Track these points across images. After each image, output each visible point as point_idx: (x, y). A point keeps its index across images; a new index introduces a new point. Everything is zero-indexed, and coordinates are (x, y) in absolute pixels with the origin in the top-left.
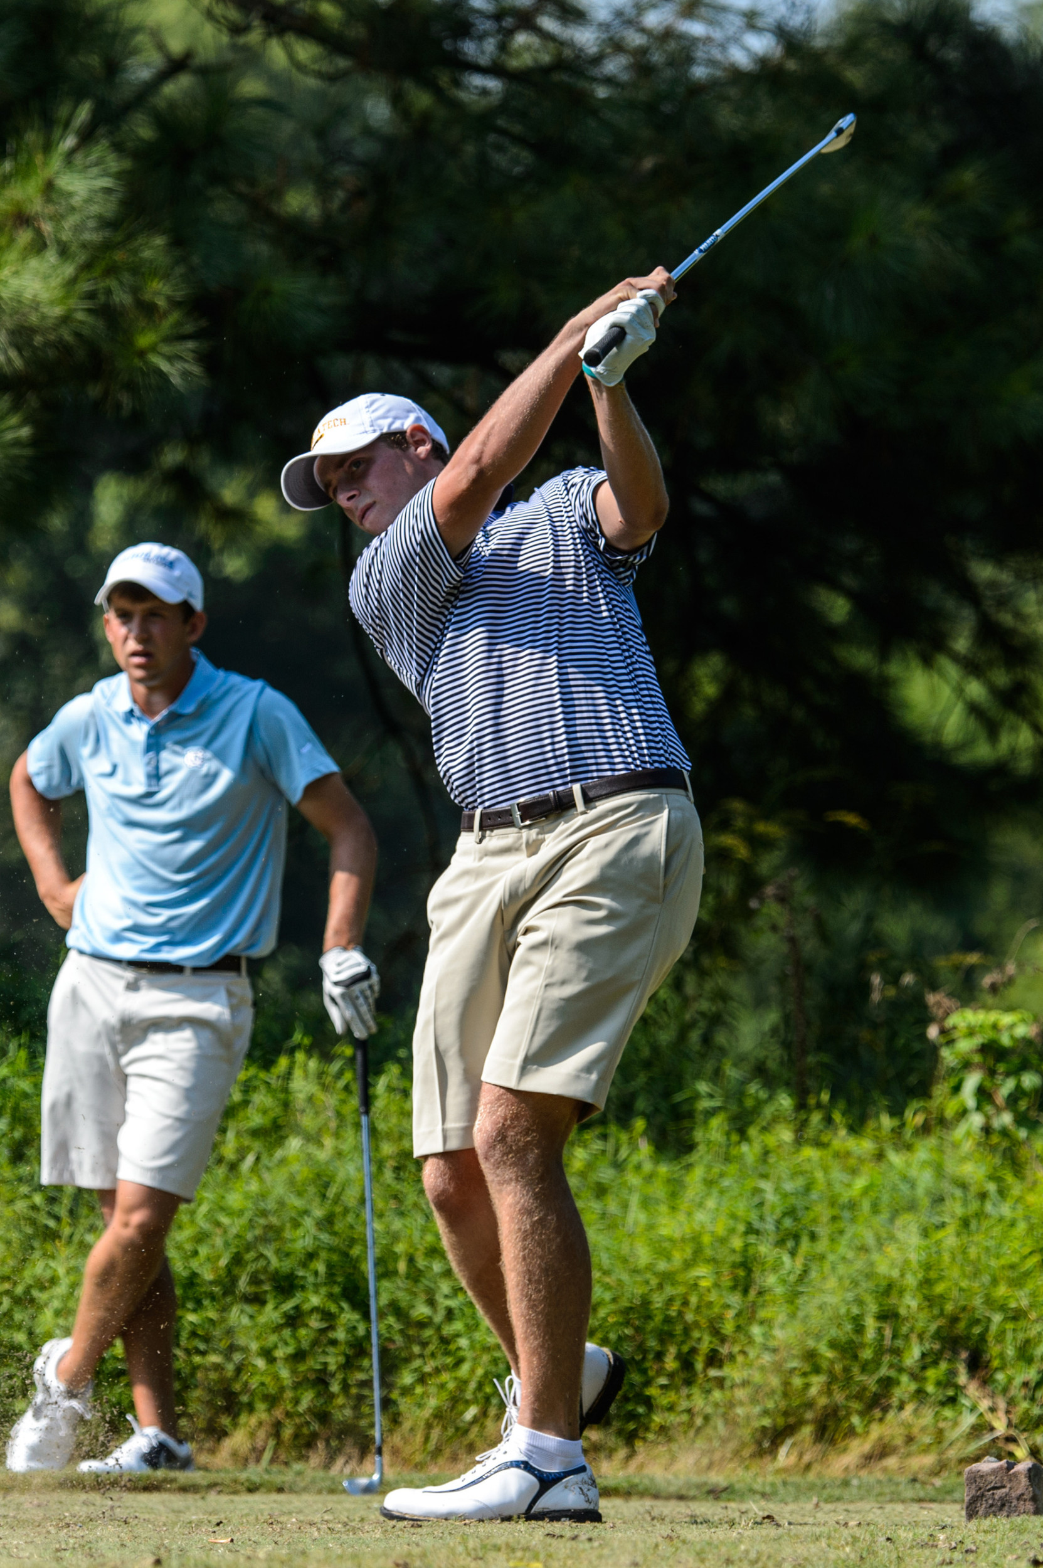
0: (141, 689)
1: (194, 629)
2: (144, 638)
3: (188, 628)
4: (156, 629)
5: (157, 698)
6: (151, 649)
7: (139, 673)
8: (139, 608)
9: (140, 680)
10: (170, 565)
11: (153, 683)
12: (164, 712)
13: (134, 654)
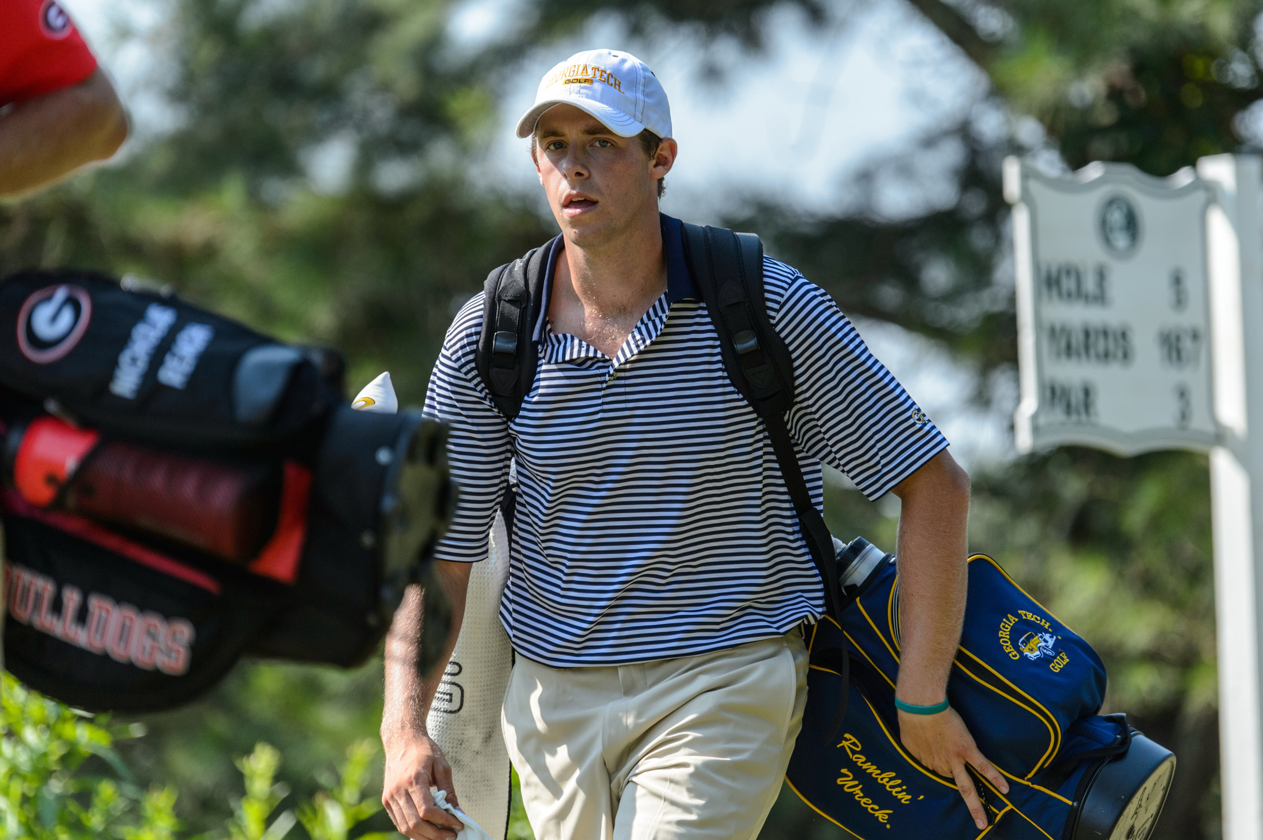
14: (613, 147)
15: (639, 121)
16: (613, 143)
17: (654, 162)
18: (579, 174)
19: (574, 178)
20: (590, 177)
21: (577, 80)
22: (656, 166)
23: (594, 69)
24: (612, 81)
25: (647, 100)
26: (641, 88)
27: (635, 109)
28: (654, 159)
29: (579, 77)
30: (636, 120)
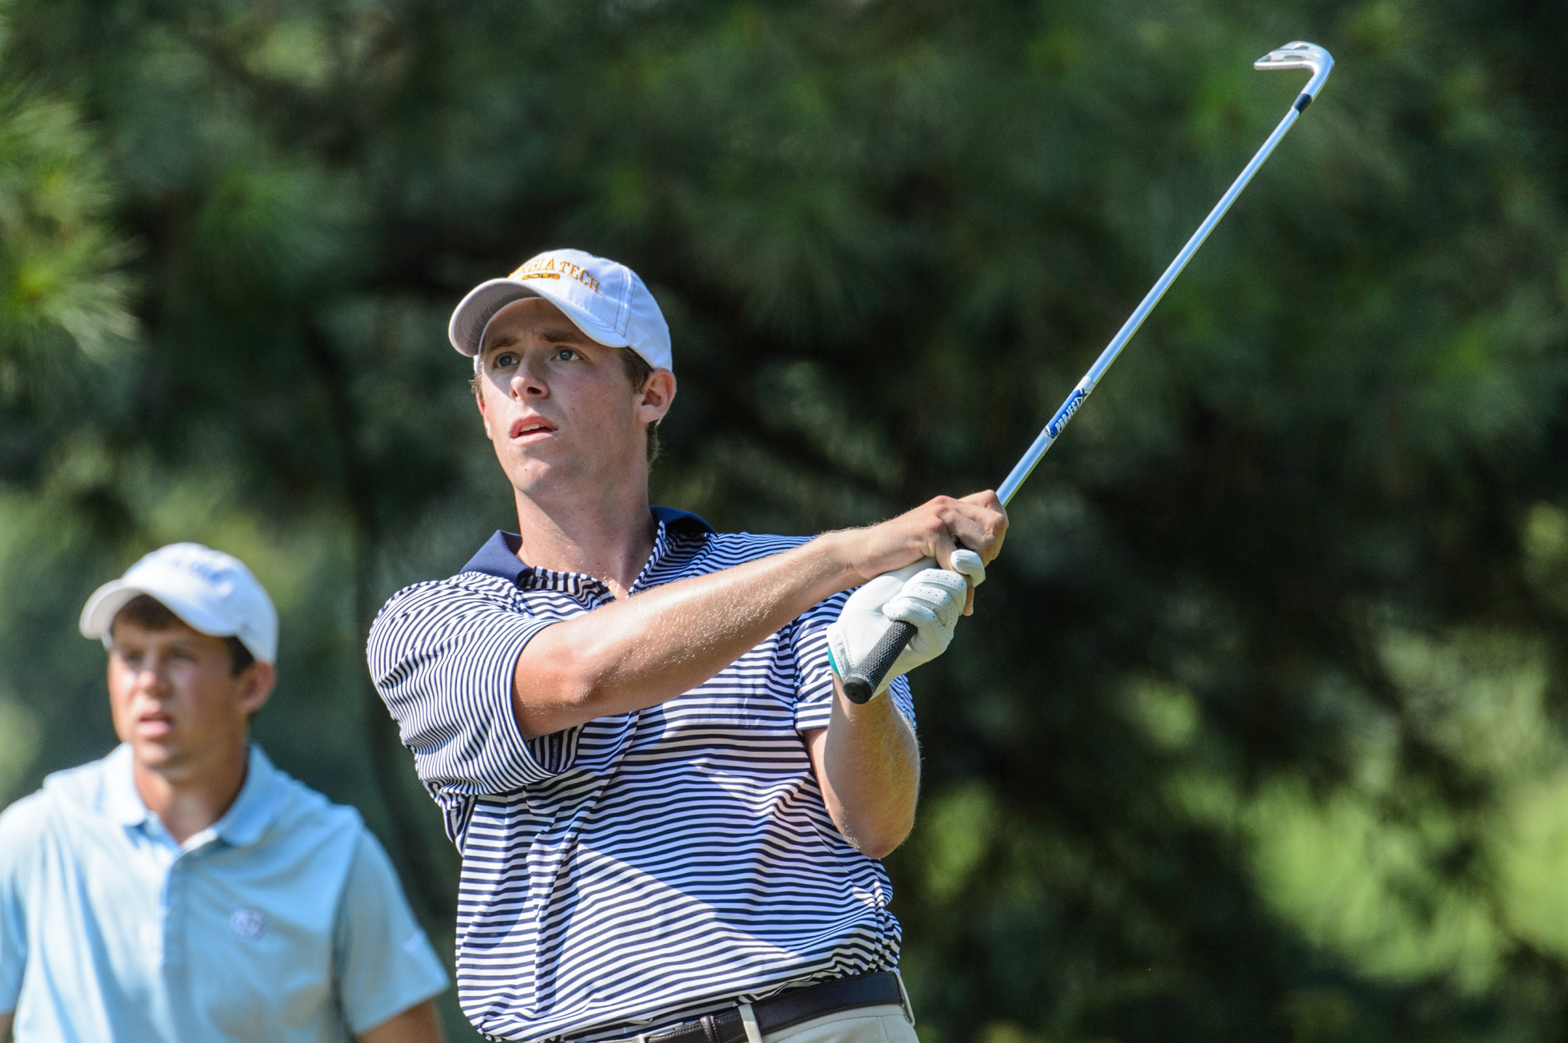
0: (160, 786)
1: (251, 689)
2: (161, 691)
3: (241, 686)
4: (182, 677)
5: (192, 805)
6: (172, 709)
7: (153, 753)
8: (153, 642)
9: (156, 767)
10: (216, 577)
11: (182, 773)
12: (208, 835)
13: (145, 719)
14: (582, 361)
15: (619, 333)
16: (582, 356)
17: (642, 398)
18: (532, 390)
19: (527, 395)
20: (548, 396)
21: (539, 275)
22: (644, 403)
23: (563, 264)
24: (587, 280)
25: (633, 311)
26: (627, 296)
27: (616, 319)
28: (641, 393)
29: (541, 272)
30: (616, 332)
